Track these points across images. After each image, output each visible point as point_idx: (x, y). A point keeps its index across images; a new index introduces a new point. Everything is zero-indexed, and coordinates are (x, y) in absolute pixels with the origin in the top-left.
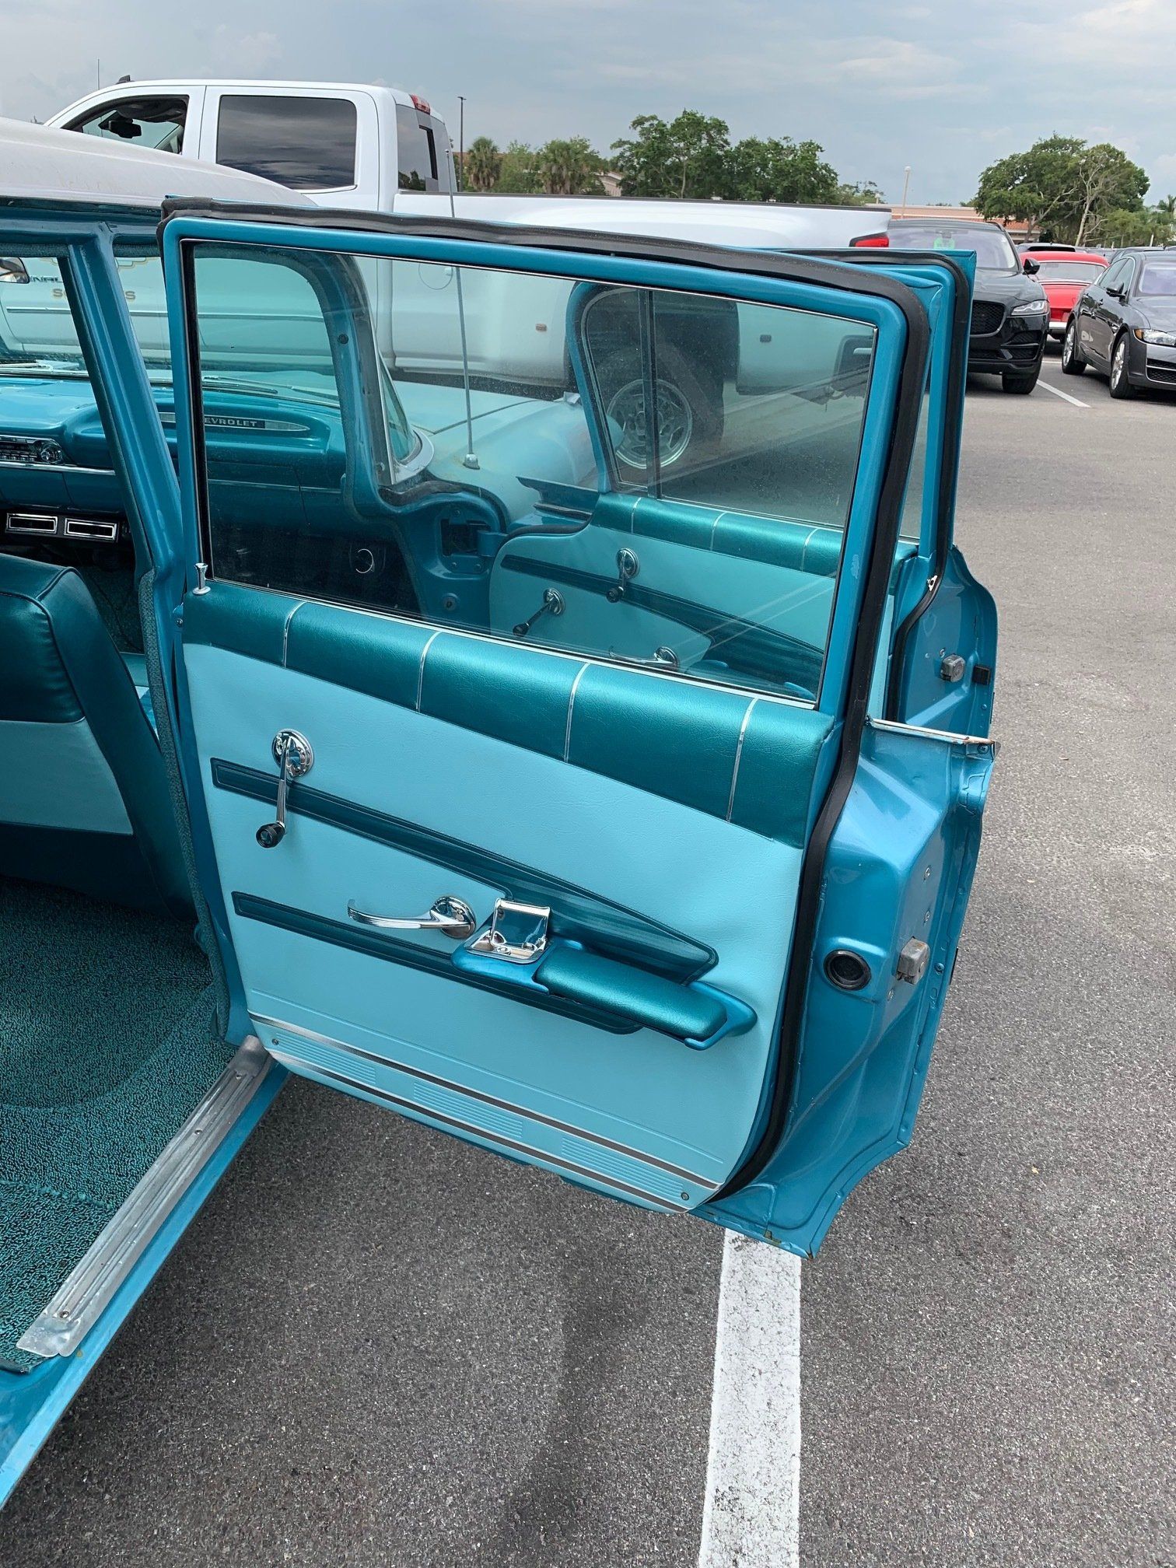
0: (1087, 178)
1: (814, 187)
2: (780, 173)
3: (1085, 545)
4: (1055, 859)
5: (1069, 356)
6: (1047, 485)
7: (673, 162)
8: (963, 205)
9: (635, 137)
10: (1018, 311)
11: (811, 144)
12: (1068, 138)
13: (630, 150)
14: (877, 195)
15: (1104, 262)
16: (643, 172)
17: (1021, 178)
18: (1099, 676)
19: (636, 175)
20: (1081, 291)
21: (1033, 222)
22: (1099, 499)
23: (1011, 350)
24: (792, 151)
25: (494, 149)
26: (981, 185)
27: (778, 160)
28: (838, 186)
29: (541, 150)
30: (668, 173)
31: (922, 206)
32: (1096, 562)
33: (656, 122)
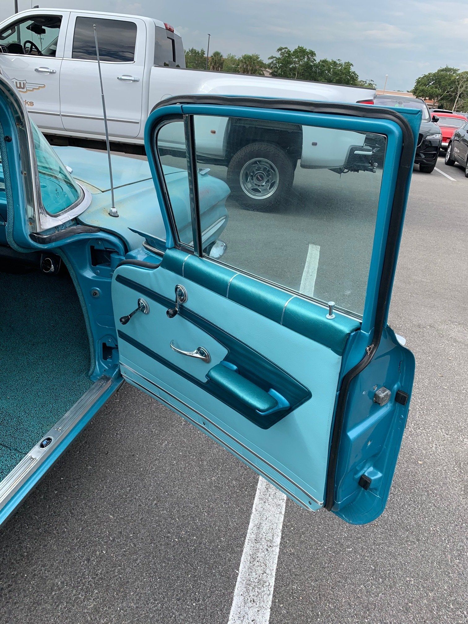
0: (459, 84)
1: (348, 80)
2: (335, 74)
3: (453, 249)
4: (434, 446)
5: (448, 157)
6: (437, 217)
7: (293, 66)
8: (408, 92)
9: (278, 55)
10: (428, 138)
11: (349, 63)
12: (452, 68)
13: (276, 60)
14: (374, 86)
15: (465, 119)
16: (280, 69)
17: (432, 82)
18: (459, 324)
19: (278, 71)
20: (455, 131)
21: (436, 101)
22: (460, 225)
23: (424, 154)
24: (341, 65)
25: (221, 56)
26: (416, 84)
27: (335, 69)
28: (358, 81)
29: (240, 58)
30: (291, 71)
31: (391, 91)
32: (458, 258)
33: (287, 50)
